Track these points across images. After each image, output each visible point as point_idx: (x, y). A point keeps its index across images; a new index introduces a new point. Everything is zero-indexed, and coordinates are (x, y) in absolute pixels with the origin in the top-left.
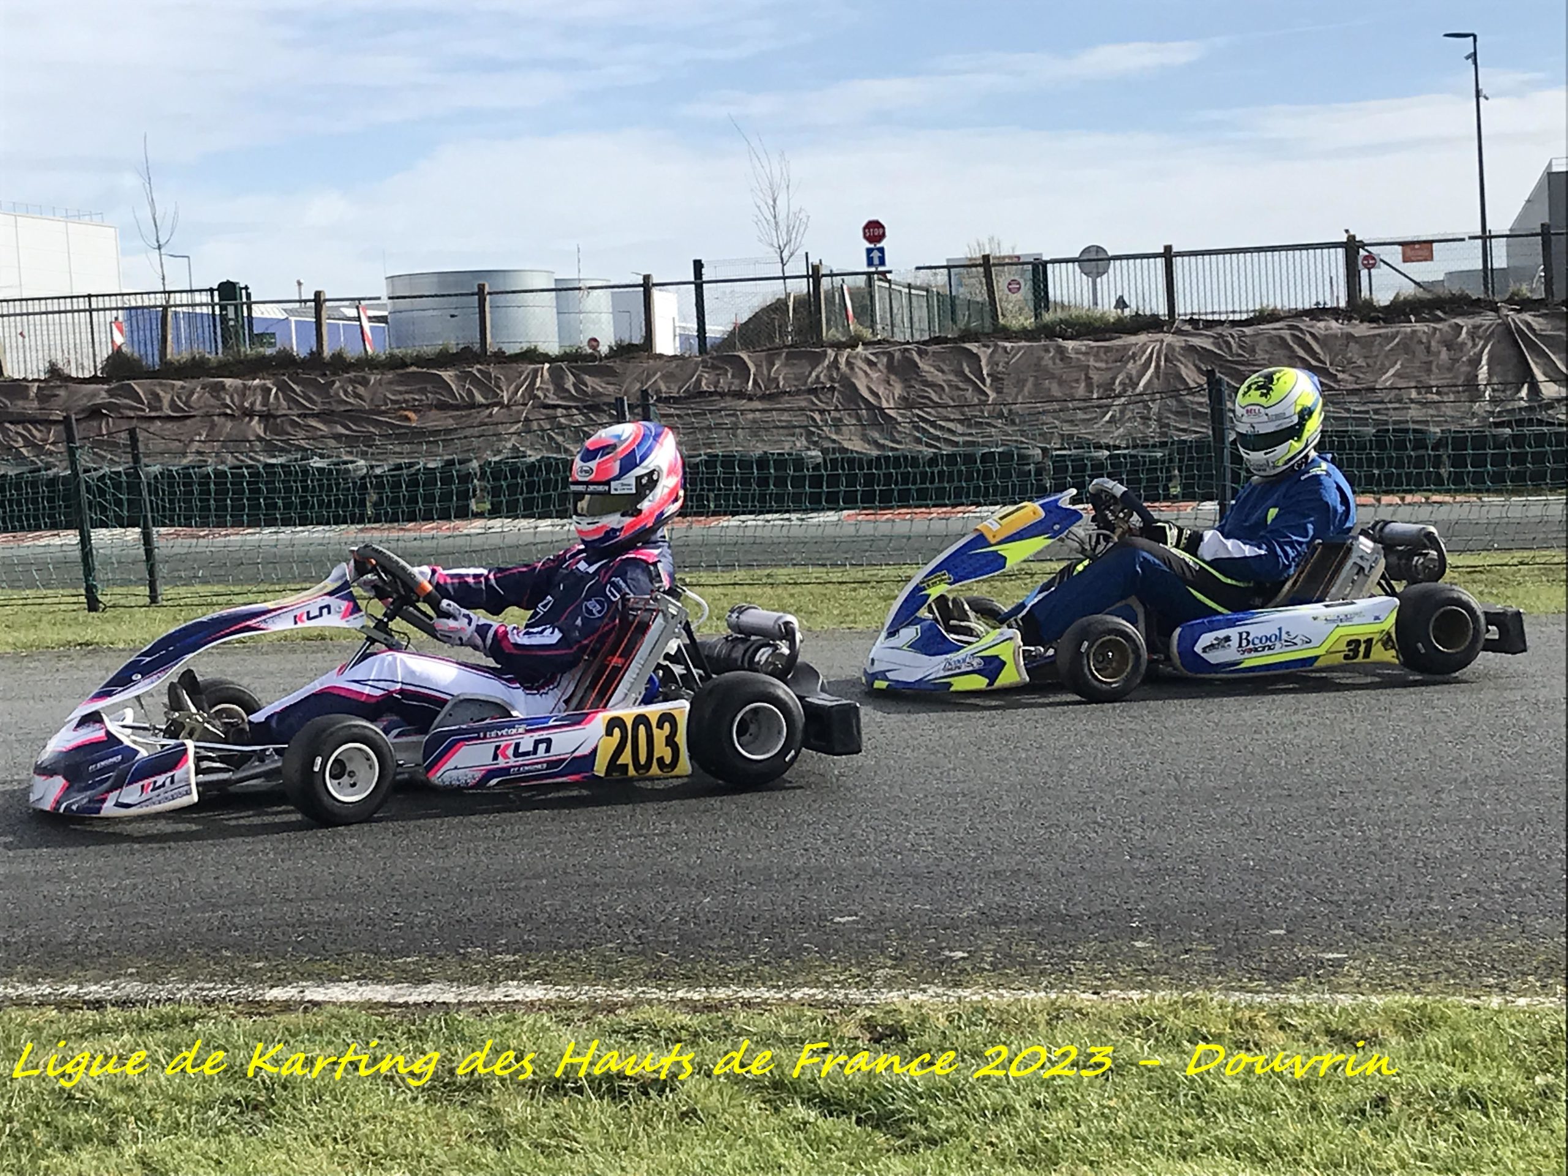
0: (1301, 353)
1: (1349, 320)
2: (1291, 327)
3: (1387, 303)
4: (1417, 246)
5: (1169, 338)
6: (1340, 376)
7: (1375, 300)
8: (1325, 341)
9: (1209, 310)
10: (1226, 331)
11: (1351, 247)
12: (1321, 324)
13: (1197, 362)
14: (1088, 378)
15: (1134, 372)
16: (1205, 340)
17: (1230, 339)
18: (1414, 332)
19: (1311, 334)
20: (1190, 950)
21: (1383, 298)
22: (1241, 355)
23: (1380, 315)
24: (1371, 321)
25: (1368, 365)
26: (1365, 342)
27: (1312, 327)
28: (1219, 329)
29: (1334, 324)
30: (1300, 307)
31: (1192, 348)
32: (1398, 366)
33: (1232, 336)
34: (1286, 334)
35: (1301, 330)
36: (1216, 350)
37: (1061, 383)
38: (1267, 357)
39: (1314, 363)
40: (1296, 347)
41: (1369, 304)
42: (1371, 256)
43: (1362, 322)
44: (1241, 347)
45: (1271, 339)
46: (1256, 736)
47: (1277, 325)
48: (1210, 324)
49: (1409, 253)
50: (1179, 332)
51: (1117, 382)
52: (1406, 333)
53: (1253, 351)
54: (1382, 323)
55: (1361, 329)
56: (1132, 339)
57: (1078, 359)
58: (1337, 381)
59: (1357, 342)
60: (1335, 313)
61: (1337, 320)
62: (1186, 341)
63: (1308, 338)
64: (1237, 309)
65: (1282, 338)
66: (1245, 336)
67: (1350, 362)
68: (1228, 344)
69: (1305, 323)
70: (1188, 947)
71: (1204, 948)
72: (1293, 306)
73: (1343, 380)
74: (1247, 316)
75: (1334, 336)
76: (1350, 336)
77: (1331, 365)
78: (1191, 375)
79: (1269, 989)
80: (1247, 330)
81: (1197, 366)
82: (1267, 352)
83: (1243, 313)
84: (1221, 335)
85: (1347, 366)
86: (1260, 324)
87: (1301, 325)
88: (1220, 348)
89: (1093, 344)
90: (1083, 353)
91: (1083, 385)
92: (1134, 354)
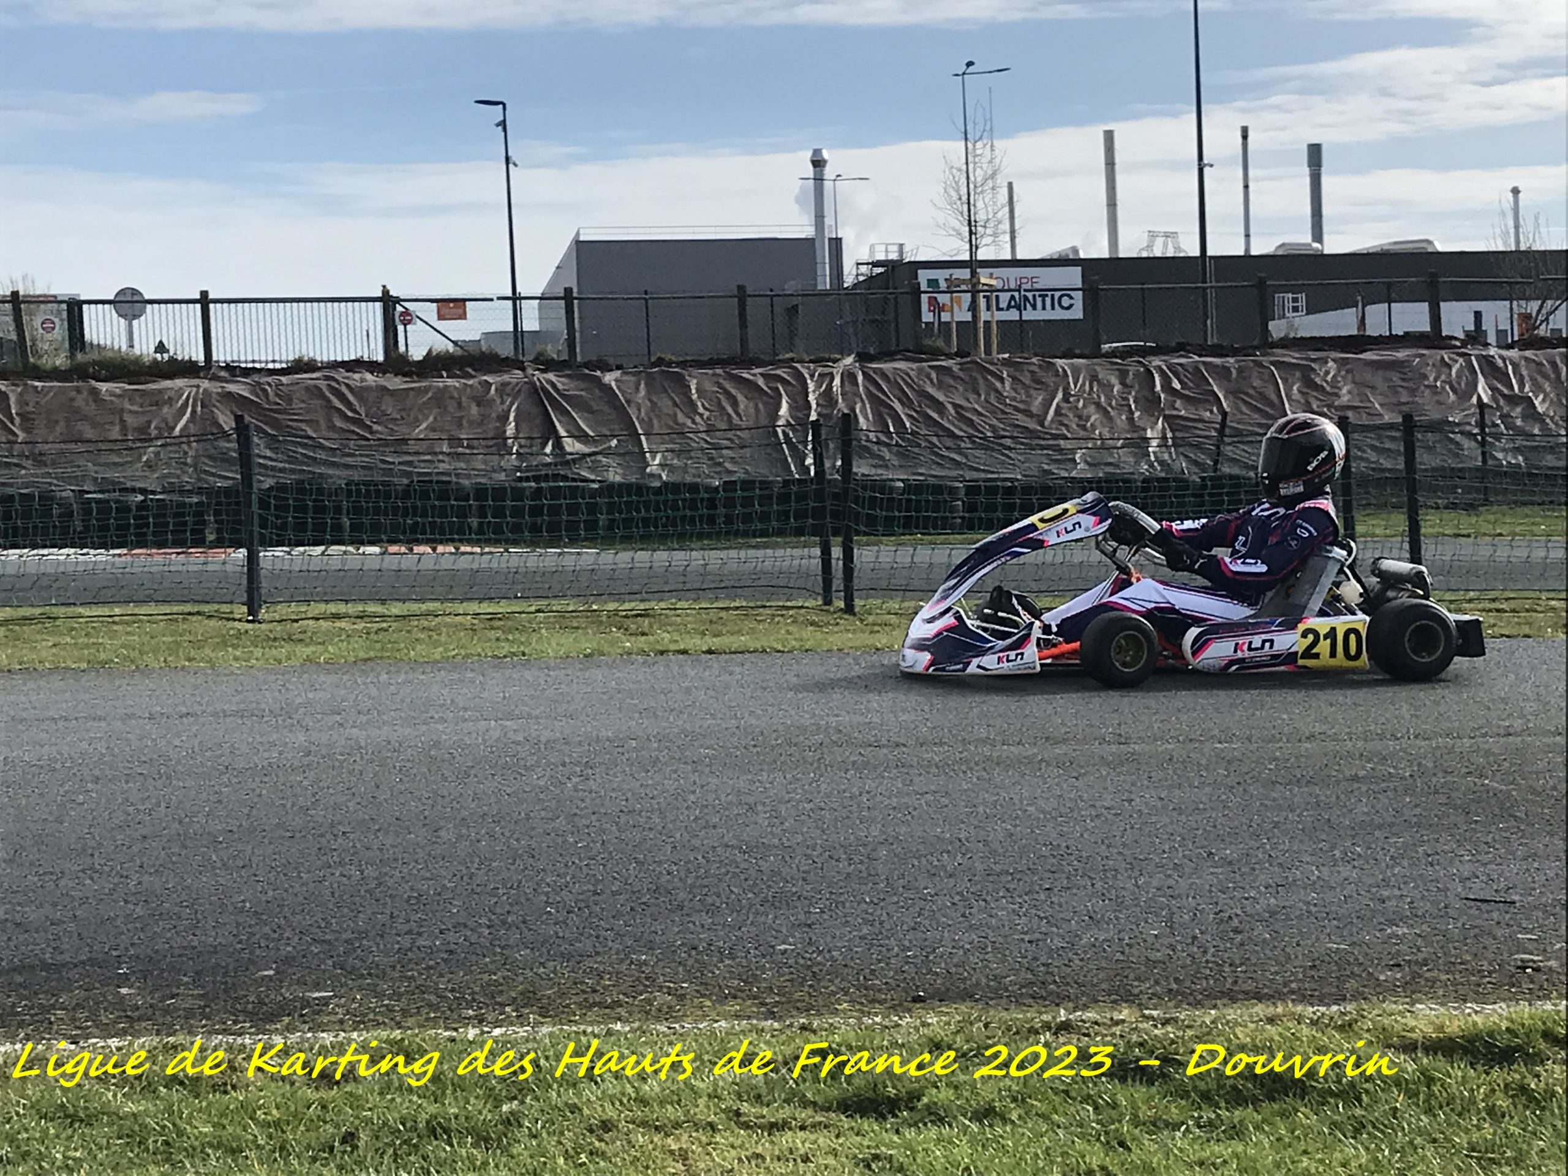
0: (337, 403)
1: (383, 373)
2: (327, 378)
3: (421, 358)
4: (451, 304)
5: (205, 384)
6: (375, 427)
7: (410, 354)
8: (361, 392)
9: (250, 358)
10: (263, 379)
11: (388, 301)
12: (357, 376)
13: (235, 409)
14: (122, 421)
15: (170, 417)
16: (242, 387)
18: (446, 387)
19: (347, 385)
20: (178, 994)
21: (417, 353)
22: (279, 404)
23: (413, 369)
24: (405, 375)
25: (402, 418)
26: (399, 395)
27: (347, 378)
28: (256, 377)
29: (369, 376)
30: (339, 359)
31: (227, 395)
32: (431, 419)
33: (269, 384)
34: (322, 384)
35: (337, 381)
36: (252, 398)
37: (94, 424)
38: (303, 405)
39: (350, 414)
40: (332, 397)
41: (404, 358)
42: (407, 312)
43: (396, 375)
44: (277, 395)
45: (307, 388)
46: (266, 779)
47: (314, 375)
48: (247, 372)
49: (444, 310)
50: (215, 378)
51: (153, 427)
52: (438, 388)
53: (290, 401)
54: (415, 378)
55: (395, 383)
56: (167, 383)
57: (113, 403)
58: (372, 432)
59: (391, 395)
60: (371, 366)
61: (372, 373)
62: (223, 387)
63: (344, 389)
64: (277, 358)
65: (316, 387)
66: (282, 385)
67: (385, 414)
68: (264, 391)
69: (341, 374)
70: (175, 991)
71: (191, 992)
72: (332, 358)
73: (377, 432)
74: (284, 365)
75: (368, 389)
76: (385, 388)
77: (367, 416)
78: (227, 422)
79: (253, 1030)
80: (284, 379)
81: (232, 412)
82: (303, 401)
83: (281, 362)
84: (259, 383)
85: (382, 418)
86: (297, 373)
87: (336, 376)
88: (258, 396)
89: (127, 387)
90: (117, 396)
91: (117, 428)
92: (170, 399)
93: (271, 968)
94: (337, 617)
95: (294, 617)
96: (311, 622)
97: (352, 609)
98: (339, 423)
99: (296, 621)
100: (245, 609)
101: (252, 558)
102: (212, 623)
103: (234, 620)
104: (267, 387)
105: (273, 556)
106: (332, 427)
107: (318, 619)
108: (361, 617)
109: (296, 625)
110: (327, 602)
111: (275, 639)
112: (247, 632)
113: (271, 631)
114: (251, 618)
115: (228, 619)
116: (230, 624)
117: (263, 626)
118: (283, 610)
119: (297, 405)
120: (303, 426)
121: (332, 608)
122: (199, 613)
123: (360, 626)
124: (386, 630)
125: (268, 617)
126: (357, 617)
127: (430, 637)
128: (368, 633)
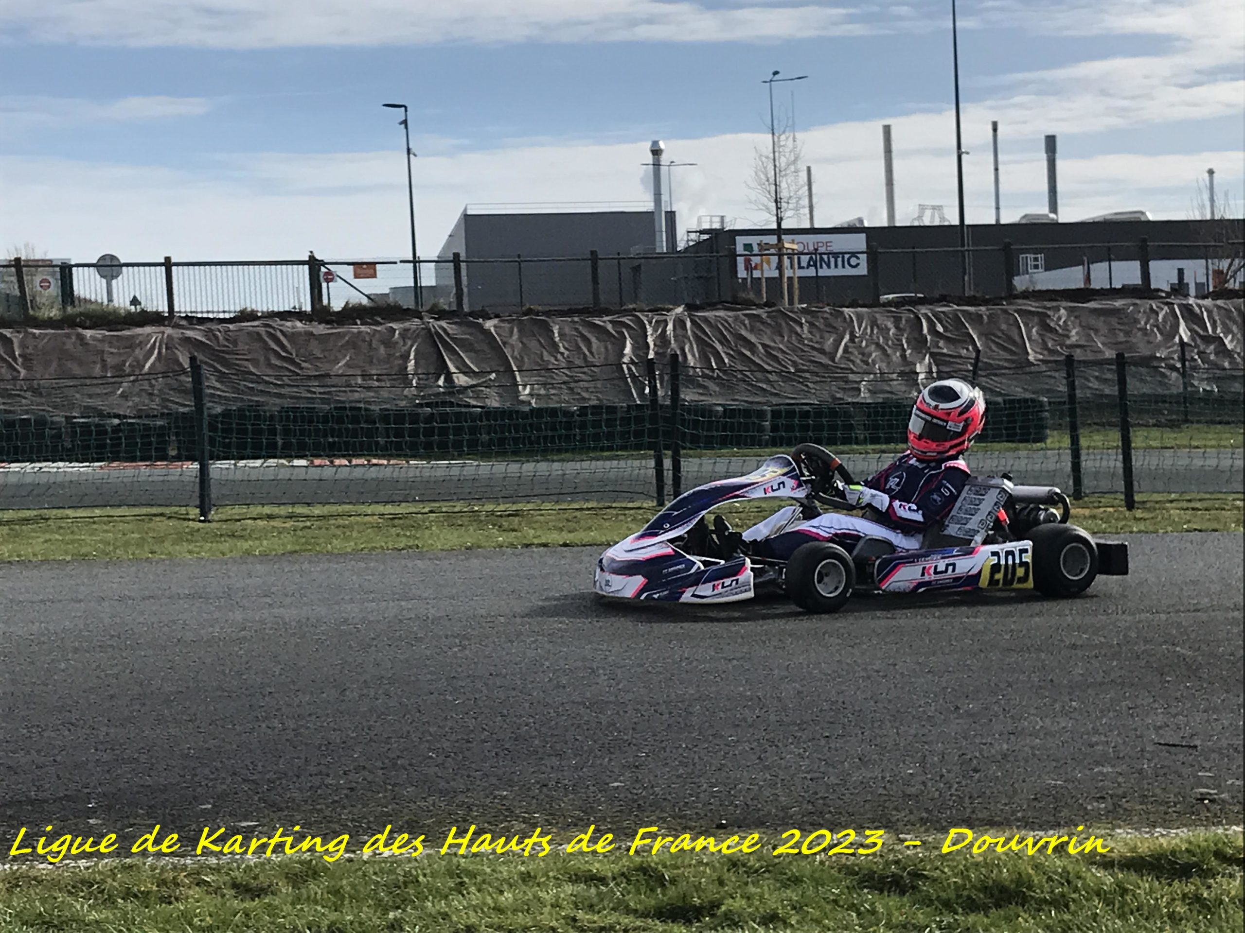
0: (273, 346)
1: (311, 322)
2: (266, 325)
3: (340, 309)
4: (365, 266)
5: (169, 331)
6: (304, 365)
7: (331, 305)
8: (292, 337)
9: (203, 310)
10: (214, 327)
11: (314, 264)
12: (289, 324)
13: (191, 350)
14: (103, 360)
15: (141, 357)
16: (198, 332)
18: (360, 333)
19: (281, 331)
21: (337, 305)
22: (228, 347)
23: (333, 318)
24: (327, 323)
25: (325, 357)
26: (322, 339)
27: (281, 326)
28: (209, 325)
29: (299, 324)
30: (276, 309)
31: (188, 340)
32: (348, 358)
33: (220, 331)
34: (262, 330)
35: (273, 328)
36: (207, 342)
37: (81, 364)
38: (247, 347)
39: (284, 354)
40: (269, 341)
41: (327, 310)
42: (329, 273)
43: (320, 323)
44: (227, 340)
45: (249, 334)
46: (209, 649)
47: (256, 323)
48: (202, 321)
49: (359, 271)
50: (177, 326)
51: (127, 364)
52: (353, 333)
53: (235, 343)
54: (335, 325)
55: (320, 329)
56: (139, 330)
57: (96, 346)
58: (301, 368)
59: (316, 339)
60: (299, 315)
61: (302, 321)
62: (182, 333)
63: (279, 334)
64: (225, 309)
65: (258, 334)
66: (229, 331)
67: (311, 354)
68: (216, 338)
69: (277, 323)
70: (133, 821)
71: (145, 822)
72: (271, 309)
73: (306, 368)
74: (232, 315)
75: (299, 334)
76: (311, 334)
77: (297, 356)
78: (186, 361)
80: (231, 327)
81: (188, 352)
82: (247, 344)
83: (230, 312)
84: (211, 330)
85: (310, 358)
86: (241, 322)
87: (273, 324)
88: (210, 340)
89: (107, 333)
90: (99, 340)
91: (99, 366)
92: (141, 342)
93: (209, 803)
94: (270, 517)
95: (236, 517)
96: (249, 521)
97: (283, 510)
98: (275, 361)
99: (239, 520)
100: (198, 511)
101: (203, 470)
102: (172, 522)
103: (189, 520)
104: (218, 333)
105: (220, 467)
106: (270, 365)
107: (255, 519)
108: (291, 517)
109: (238, 524)
110: (263, 505)
111: (221, 535)
112: (199, 530)
113: (217, 529)
114: (202, 518)
115: (184, 519)
116: (186, 523)
117: (213, 525)
118: (228, 512)
119: (241, 346)
120: (246, 363)
121: (267, 510)
122: (162, 515)
123: (290, 524)
124: (310, 528)
125: (216, 518)
126: (287, 517)
127: (344, 533)
128: (295, 530)
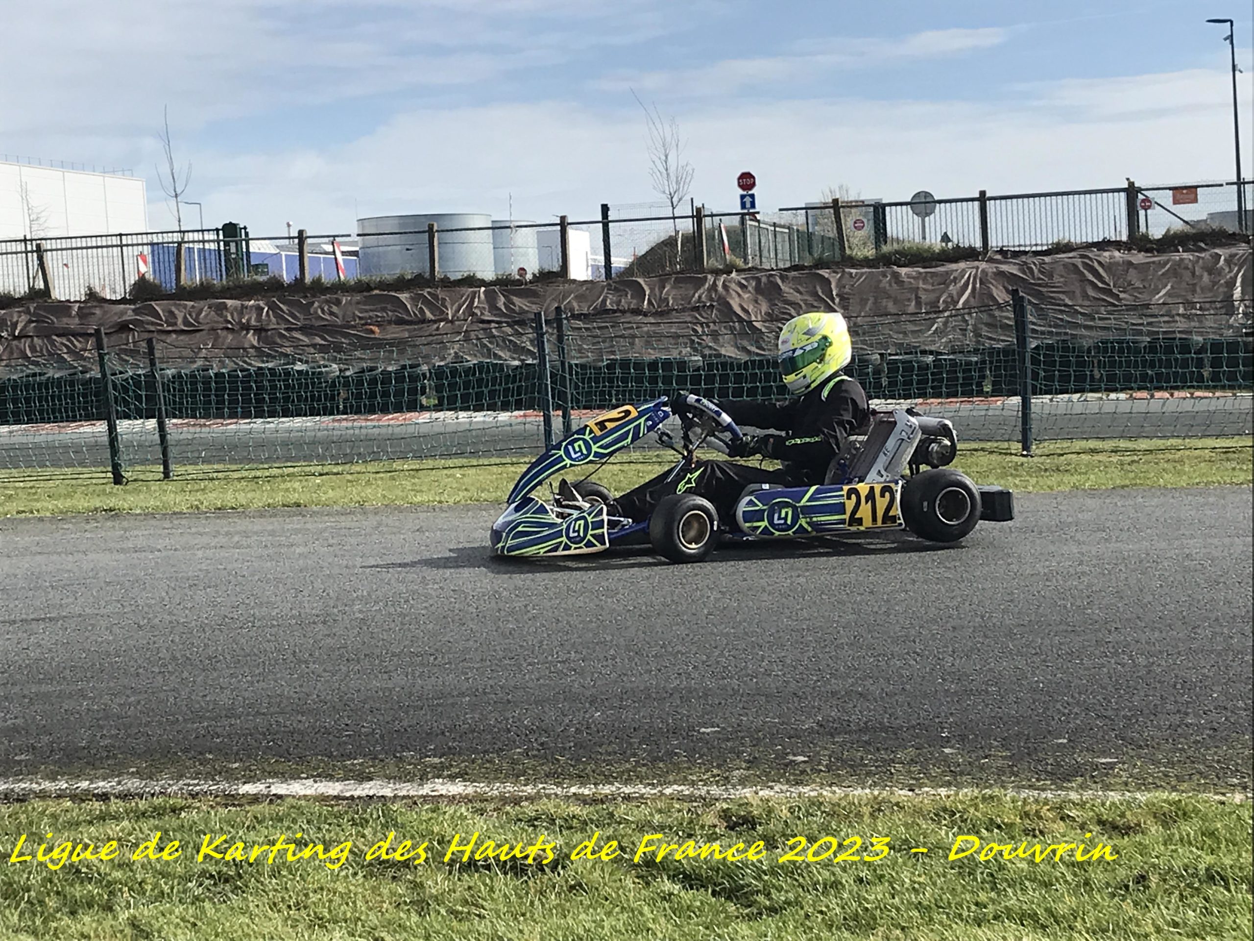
0: (1090, 277)
1: (1129, 251)
2: (1082, 256)
3: (1160, 237)
4: (1185, 191)
5: (983, 265)
6: (1122, 295)
7: (1150, 234)
8: (1109, 267)
9: (1017, 243)
10: (1029, 260)
11: (1132, 191)
12: (1107, 254)
13: (1006, 284)
14: (918, 297)
15: (955, 293)
16: (1012, 266)
17: (1033, 266)
18: (1181, 260)
19: (1100, 263)
20: (990, 755)
21: (1157, 233)
22: (1043, 279)
23: (1155, 246)
24: (1147, 251)
25: (1144, 287)
26: (1142, 268)
27: (1099, 256)
28: (1024, 258)
29: (1117, 254)
30: (1090, 240)
31: (1001, 274)
32: (1169, 287)
33: (1035, 264)
34: (1078, 262)
35: (1090, 259)
36: (1021, 275)
37: (896, 301)
38: (1062, 280)
39: (1100, 285)
40: (1085, 272)
41: (1145, 237)
42: (1147, 200)
43: (1140, 251)
44: (1041, 272)
45: (1065, 266)
46: (1048, 583)
47: (1071, 255)
48: (1016, 254)
49: (1179, 196)
50: (991, 261)
51: (941, 301)
52: (1175, 261)
53: (1051, 277)
54: (1156, 253)
55: (1139, 258)
56: (954, 266)
57: (910, 283)
58: (1119, 300)
59: (1135, 268)
60: (1118, 245)
61: (1119, 251)
62: (996, 268)
63: (1096, 265)
64: (1039, 242)
65: (1073, 264)
66: (1045, 263)
67: (1130, 284)
68: (1031, 269)
69: (1093, 253)
70: (987, 753)
71: (1001, 754)
72: (1085, 240)
73: (1124, 299)
74: (1045, 248)
75: (1117, 264)
76: (1130, 263)
77: (1114, 286)
78: (1001, 295)
79: (1053, 787)
80: (1047, 259)
81: (1004, 287)
82: (1062, 276)
83: (1042, 245)
84: (1025, 263)
85: (1128, 287)
86: (1057, 253)
87: (1090, 255)
88: (1024, 273)
89: (921, 270)
90: (914, 278)
91: (913, 303)
92: (955, 278)
93: (1064, 738)
94: (1094, 451)
95: (1059, 451)
96: (1074, 456)
97: (1109, 444)
98: (1091, 292)
99: (1062, 455)
100: (1020, 445)
101: (1026, 404)
102: (994, 457)
103: (1011, 454)
105: (1040, 402)
106: (1086, 296)
107: (1079, 453)
108: (1116, 452)
109: (1062, 458)
110: (1087, 439)
111: (1046, 470)
112: (1022, 464)
113: (1042, 464)
114: (1025, 453)
115: (1006, 454)
116: (1008, 458)
117: (1036, 459)
118: (1050, 446)
119: (1057, 279)
120: (1062, 296)
121: (1092, 444)
122: (983, 449)
123: (1115, 459)
124: (1138, 462)
125: (1038, 452)
126: (1112, 451)
127: (1174, 467)
128: (1122, 465)
